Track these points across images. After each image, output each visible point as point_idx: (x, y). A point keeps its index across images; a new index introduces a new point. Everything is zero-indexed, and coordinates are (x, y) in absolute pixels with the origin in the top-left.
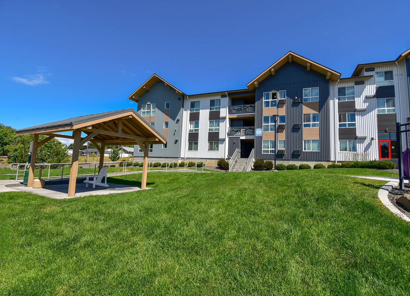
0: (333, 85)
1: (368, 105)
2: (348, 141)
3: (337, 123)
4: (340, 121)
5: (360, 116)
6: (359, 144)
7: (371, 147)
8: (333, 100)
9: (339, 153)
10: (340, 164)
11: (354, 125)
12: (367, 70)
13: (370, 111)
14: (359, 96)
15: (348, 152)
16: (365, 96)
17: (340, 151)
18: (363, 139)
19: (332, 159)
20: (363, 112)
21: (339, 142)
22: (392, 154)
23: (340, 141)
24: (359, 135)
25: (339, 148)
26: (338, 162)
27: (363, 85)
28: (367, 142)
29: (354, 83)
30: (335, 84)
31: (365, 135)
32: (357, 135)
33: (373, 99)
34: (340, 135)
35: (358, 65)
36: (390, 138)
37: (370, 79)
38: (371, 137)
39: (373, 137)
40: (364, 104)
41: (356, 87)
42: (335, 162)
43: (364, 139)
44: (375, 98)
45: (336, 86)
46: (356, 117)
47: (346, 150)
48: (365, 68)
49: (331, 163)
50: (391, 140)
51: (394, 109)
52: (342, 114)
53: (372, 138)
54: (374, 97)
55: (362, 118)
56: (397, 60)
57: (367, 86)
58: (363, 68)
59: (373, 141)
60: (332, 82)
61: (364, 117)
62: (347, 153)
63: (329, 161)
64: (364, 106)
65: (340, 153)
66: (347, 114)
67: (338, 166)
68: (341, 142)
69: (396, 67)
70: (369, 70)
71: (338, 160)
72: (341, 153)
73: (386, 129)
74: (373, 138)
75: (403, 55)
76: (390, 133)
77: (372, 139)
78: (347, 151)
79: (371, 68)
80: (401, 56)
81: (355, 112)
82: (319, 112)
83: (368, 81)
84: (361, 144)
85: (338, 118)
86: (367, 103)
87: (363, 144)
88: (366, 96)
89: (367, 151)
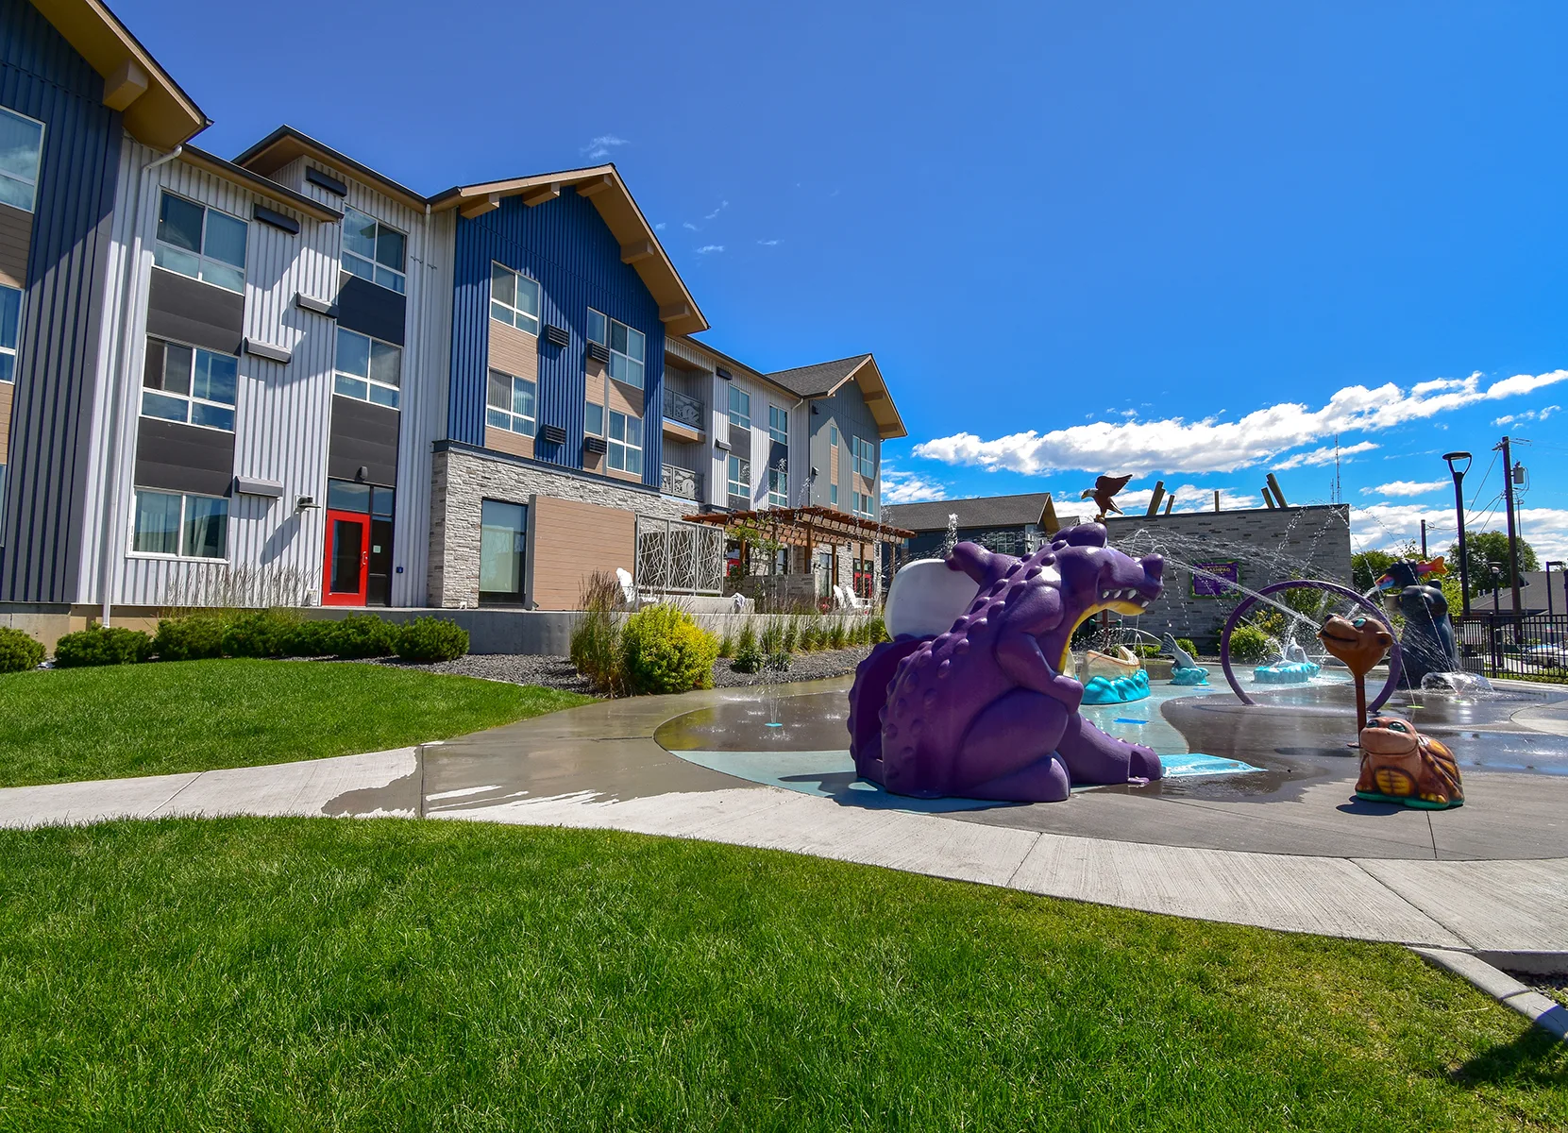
0: (135, 160)
1: (301, 343)
2: (184, 497)
3: (136, 390)
4: (152, 379)
5: (262, 383)
6: (244, 521)
7: (294, 540)
8: (124, 248)
9: (126, 559)
10: (151, 628)
11: (227, 418)
12: (315, 178)
13: (305, 371)
14: (267, 285)
15: (181, 557)
16: (292, 296)
17: (136, 549)
18: (264, 498)
19: (85, 596)
20: (277, 367)
21: (134, 498)
22: (372, 577)
23: (139, 494)
24: (247, 474)
25: (131, 534)
26: (118, 611)
27: (289, 237)
28: (280, 513)
29: (248, 204)
30: (145, 161)
31: (272, 482)
32: (237, 473)
33: (323, 319)
34: (142, 455)
35: (284, 132)
36: (370, 508)
37: (322, 226)
38: (297, 493)
39: (305, 495)
40: (282, 327)
41: (258, 235)
42: (97, 610)
43: (267, 497)
44: (331, 321)
45: (154, 177)
46: (243, 380)
47: (168, 544)
48: (307, 161)
49: (76, 625)
50: (374, 518)
51: (394, 391)
52: (171, 344)
53: (302, 501)
54: (329, 314)
55: (270, 392)
56: (433, 201)
57: (305, 249)
58: (296, 156)
59: (304, 514)
60: (132, 141)
61: (278, 391)
62: (173, 565)
63: (64, 608)
64: (284, 340)
65: (137, 560)
66: (195, 351)
67: (134, 639)
68: (146, 499)
69: (420, 226)
70: (316, 180)
71: (118, 602)
72: (142, 564)
73: (360, 470)
74: (310, 500)
75: (465, 193)
76: (372, 486)
77: (304, 503)
78: (176, 553)
79: (328, 177)
80: (455, 192)
81: (238, 353)
82: (28, 287)
83: (314, 232)
84: (253, 522)
85: (140, 358)
86: (299, 332)
87: (262, 522)
88: (298, 296)
89: (277, 560)
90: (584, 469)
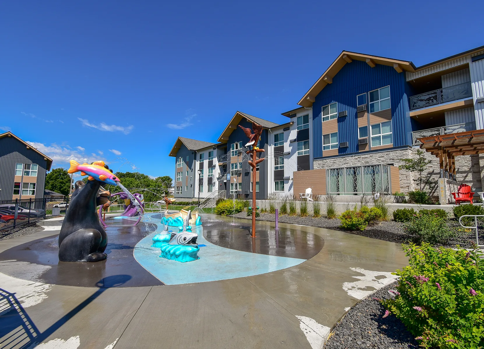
90: (359, 151)
